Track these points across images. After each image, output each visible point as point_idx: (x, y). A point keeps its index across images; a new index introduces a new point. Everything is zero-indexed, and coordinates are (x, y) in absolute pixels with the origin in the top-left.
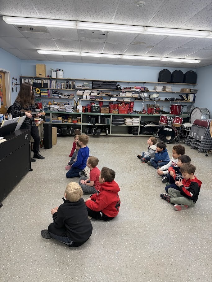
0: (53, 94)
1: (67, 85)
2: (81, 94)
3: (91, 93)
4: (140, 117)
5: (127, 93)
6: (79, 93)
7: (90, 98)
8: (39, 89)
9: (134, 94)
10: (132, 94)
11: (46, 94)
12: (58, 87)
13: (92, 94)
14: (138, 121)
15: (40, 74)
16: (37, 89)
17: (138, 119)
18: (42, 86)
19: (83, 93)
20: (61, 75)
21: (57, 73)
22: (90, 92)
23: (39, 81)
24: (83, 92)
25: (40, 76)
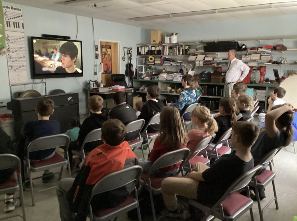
0: (165, 62)
1: (179, 50)
2: (194, 59)
3: (204, 58)
4: (267, 88)
5: (253, 55)
6: (191, 58)
7: (204, 64)
8: (153, 57)
9: (262, 55)
10: (261, 56)
11: (159, 62)
12: (171, 53)
13: (206, 59)
14: (264, 93)
15: (154, 41)
16: (151, 57)
17: (264, 91)
18: (156, 54)
19: (196, 58)
20: (175, 40)
21: (170, 38)
22: (204, 56)
23: (153, 49)
24: (196, 56)
25: (154, 43)
